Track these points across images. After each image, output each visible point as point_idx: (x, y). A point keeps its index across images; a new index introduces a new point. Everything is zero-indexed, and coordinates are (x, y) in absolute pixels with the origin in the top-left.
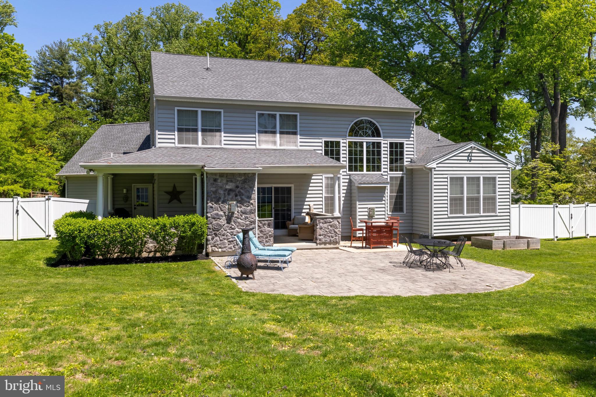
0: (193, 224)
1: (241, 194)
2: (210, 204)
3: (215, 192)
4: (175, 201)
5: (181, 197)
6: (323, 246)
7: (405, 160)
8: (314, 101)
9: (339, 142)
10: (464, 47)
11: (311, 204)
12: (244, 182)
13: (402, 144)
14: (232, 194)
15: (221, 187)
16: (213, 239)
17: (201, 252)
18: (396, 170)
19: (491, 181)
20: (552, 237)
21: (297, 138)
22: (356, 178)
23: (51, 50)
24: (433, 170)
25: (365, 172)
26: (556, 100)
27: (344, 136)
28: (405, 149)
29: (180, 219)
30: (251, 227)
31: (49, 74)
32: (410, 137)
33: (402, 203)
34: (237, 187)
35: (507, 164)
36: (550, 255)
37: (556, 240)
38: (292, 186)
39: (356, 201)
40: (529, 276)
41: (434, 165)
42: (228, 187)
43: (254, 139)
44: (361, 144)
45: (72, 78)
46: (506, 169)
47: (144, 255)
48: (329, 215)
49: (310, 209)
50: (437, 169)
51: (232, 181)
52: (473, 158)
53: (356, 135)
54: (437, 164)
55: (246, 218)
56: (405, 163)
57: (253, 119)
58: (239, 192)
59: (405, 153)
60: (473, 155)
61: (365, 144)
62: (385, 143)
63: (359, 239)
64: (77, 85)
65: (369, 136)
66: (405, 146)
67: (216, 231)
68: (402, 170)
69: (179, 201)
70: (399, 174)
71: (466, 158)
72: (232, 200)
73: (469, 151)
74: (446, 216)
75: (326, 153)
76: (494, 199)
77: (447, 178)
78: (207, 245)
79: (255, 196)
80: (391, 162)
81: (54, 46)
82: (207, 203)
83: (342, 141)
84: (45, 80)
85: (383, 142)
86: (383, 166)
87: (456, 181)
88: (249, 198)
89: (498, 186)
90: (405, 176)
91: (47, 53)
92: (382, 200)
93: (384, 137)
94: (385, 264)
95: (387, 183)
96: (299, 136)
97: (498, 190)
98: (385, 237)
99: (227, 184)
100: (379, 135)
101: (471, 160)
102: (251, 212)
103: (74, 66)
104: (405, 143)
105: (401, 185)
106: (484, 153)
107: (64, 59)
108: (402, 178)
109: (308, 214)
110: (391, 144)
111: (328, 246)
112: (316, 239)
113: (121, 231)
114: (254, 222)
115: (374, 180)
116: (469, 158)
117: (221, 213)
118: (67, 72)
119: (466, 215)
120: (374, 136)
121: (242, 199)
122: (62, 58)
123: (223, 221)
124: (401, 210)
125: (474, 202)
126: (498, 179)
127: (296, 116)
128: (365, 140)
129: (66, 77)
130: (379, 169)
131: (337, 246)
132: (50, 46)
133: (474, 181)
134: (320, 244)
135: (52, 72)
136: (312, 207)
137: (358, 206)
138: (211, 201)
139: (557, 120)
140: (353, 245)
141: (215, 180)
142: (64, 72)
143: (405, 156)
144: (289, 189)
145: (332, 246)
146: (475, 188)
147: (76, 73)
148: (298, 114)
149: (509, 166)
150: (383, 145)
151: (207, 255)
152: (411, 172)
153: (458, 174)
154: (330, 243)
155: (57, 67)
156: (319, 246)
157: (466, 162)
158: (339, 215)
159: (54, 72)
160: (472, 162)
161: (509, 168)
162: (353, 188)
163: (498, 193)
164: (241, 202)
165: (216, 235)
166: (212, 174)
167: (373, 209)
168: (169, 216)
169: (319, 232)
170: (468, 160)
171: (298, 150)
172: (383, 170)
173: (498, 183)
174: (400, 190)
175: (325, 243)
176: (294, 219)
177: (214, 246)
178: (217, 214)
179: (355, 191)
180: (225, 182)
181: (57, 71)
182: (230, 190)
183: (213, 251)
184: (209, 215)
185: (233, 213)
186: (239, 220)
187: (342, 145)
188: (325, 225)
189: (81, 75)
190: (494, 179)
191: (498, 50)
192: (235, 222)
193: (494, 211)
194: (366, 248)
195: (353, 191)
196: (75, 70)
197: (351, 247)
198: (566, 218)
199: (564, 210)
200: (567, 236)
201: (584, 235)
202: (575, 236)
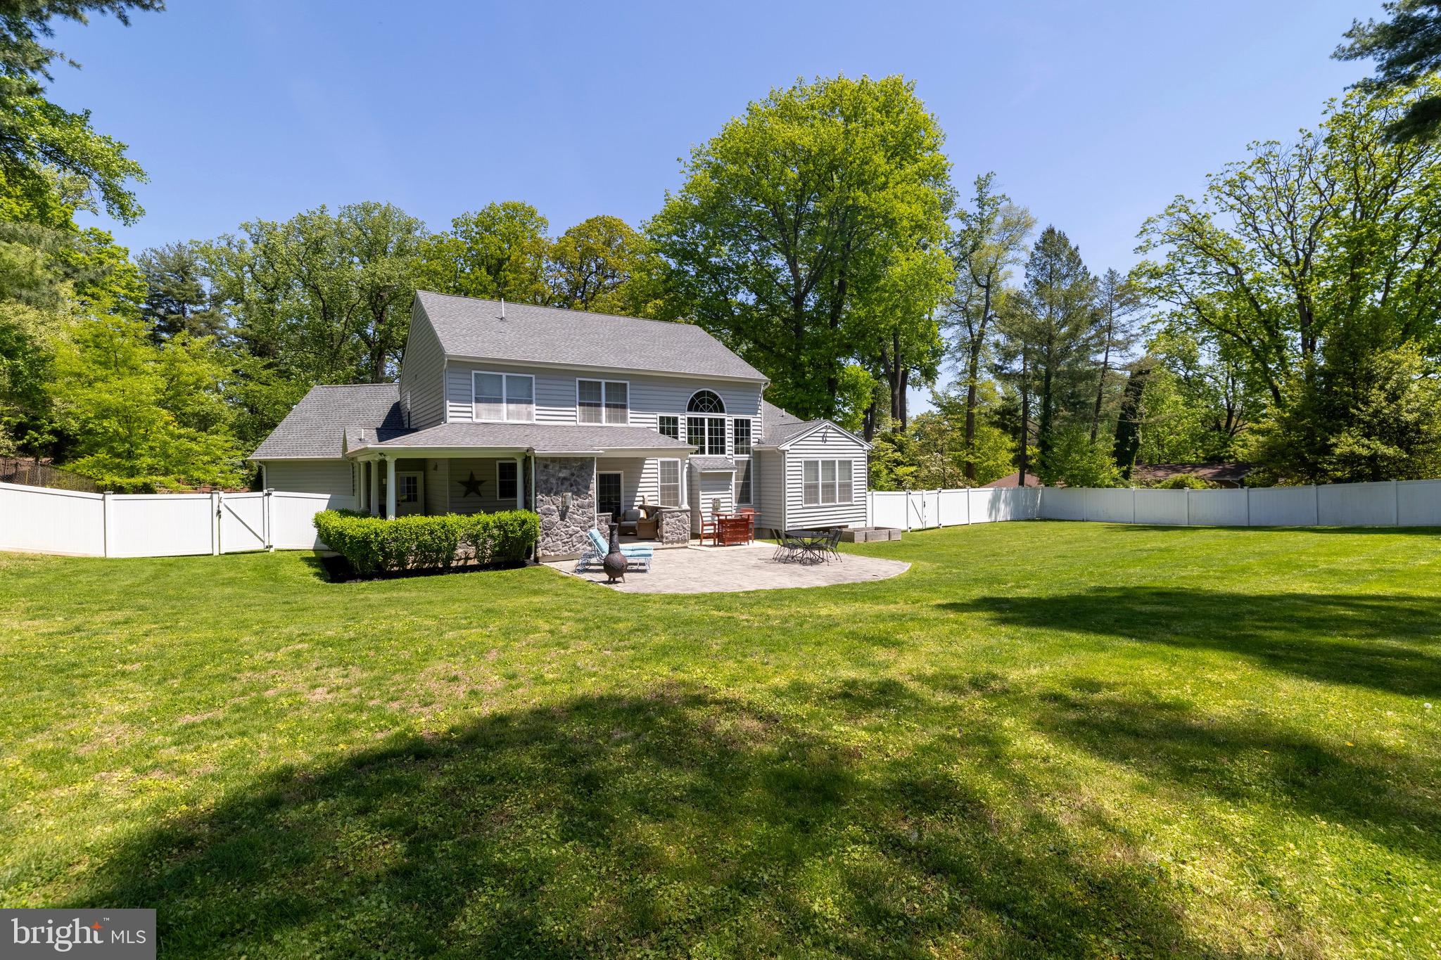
0: (524, 522)
1: (577, 484)
2: (539, 497)
3: (546, 482)
4: (473, 494)
5: (480, 488)
6: (670, 545)
7: (752, 440)
8: (647, 368)
9: (676, 418)
10: (798, 301)
11: (646, 495)
12: (581, 468)
13: (748, 422)
14: (567, 484)
15: (553, 476)
16: (543, 540)
17: (529, 557)
18: (742, 453)
19: (846, 465)
20: (905, 528)
21: (626, 412)
22: (698, 462)
23: (162, 257)
24: (786, 452)
25: (707, 454)
26: (897, 367)
27: (682, 411)
28: (752, 428)
29: (505, 516)
30: (590, 524)
31: (159, 295)
32: (756, 413)
33: (748, 492)
34: (573, 475)
35: (863, 445)
36: (914, 545)
37: (909, 531)
38: (621, 472)
39: (698, 490)
40: (907, 566)
41: (786, 447)
42: (561, 475)
43: (574, 413)
44: (702, 420)
45: (202, 303)
46: (863, 451)
47: (454, 564)
48: (676, 508)
49: (644, 501)
50: (790, 451)
51: (566, 468)
52: (828, 439)
53: (696, 410)
54: (790, 446)
55: (584, 513)
56: (752, 445)
57: (572, 388)
58: (575, 481)
59: (752, 432)
60: (828, 435)
61: (706, 421)
62: (729, 420)
63: (708, 537)
64: (212, 315)
65: (711, 411)
66: (752, 424)
67: (547, 530)
68: (748, 452)
69: (479, 494)
70: (745, 457)
71: (821, 439)
72: (567, 491)
73: (824, 430)
74: (800, 507)
75: (662, 431)
76: (849, 485)
77: (801, 462)
78: (536, 547)
79: (594, 485)
80: (737, 441)
81: (167, 251)
82: (536, 496)
83: (680, 417)
84: (152, 304)
85: (727, 419)
86: (727, 448)
87: (811, 466)
88: (588, 488)
89: (853, 471)
90: (752, 459)
91: (154, 261)
92: (728, 489)
93: (729, 413)
94: (754, 561)
95: (734, 468)
96: (629, 411)
97: (854, 475)
98: (740, 533)
99: (560, 471)
100: (722, 411)
101: (826, 441)
102: (590, 506)
103: (206, 285)
104: (752, 420)
105: (748, 471)
106: (839, 433)
107: (186, 273)
108: (749, 461)
109: (641, 507)
110: (736, 421)
111: (676, 545)
112: (662, 537)
113: (432, 533)
114: (593, 518)
115: (719, 464)
116: (824, 439)
117: (554, 507)
118: (194, 294)
119: (821, 504)
120: (716, 411)
121: (579, 490)
122: (183, 270)
123: (556, 517)
124: (748, 500)
125: (829, 488)
126: (853, 463)
127: (625, 384)
128: (707, 416)
129: (190, 302)
130: (723, 452)
131: (686, 544)
132: (160, 250)
133: (829, 465)
134: (667, 543)
135: (164, 292)
136: (647, 499)
137: (701, 497)
138: (541, 492)
139: (897, 392)
140: (704, 543)
141: (546, 466)
142: (189, 294)
143: (752, 436)
144: (618, 476)
145: (680, 545)
146: (830, 473)
147: (208, 297)
148: (628, 382)
149: (865, 448)
150: (727, 423)
151: (537, 560)
152: (758, 455)
153: (812, 457)
154: (678, 542)
155: (176, 286)
156: (665, 546)
157: (821, 443)
158: (689, 508)
159: (168, 293)
160: (827, 443)
161: (865, 450)
162: (694, 474)
163: (854, 479)
164: (578, 493)
165: (547, 535)
166: (542, 458)
167: (718, 500)
168: (488, 512)
169: (665, 528)
170: (822, 441)
171: (629, 428)
172: (727, 452)
173: (853, 467)
174: (747, 477)
175: (672, 542)
176: (624, 514)
177: (546, 549)
178: (549, 509)
179: (697, 478)
180: (557, 468)
181: (175, 291)
182: (565, 479)
183: (544, 555)
184: (538, 510)
185: (568, 507)
186: (575, 516)
187: (680, 421)
188: (673, 520)
189: (217, 301)
190: (850, 462)
191: (837, 307)
192: (570, 519)
193: (850, 499)
194: (718, 545)
195: (693, 479)
196: (207, 292)
197: (701, 545)
198: (919, 506)
199: (917, 496)
200: (920, 526)
201: (936, 525)
202: (928, 526)
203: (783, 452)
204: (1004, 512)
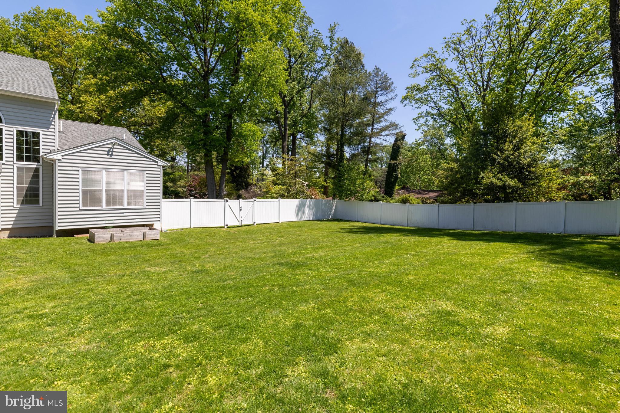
7: (42, 151)
13: (36, 134)
18: (28, 161)
19: (137, 176)
20: (223, 225)
24: (57, 161)
26: (285, 130)
28: (42, 140)
32: (49, 128)
33: (37, 195)
35: (157, 162)
37: (226, 227)
41: (57, 157)
46: (156, 166)
50: (63, 161)
52: (114, 153)
54: (63, 156)
56: (42, 154)
59: (41, 143)
60: (114, 150)
62: (9, 130)
66: (41, 136)
68: (36, 161)
70: (32, 165)
71: (106, 153)
73: (110, 146)
74: (78, 209)
76: (141, 193)
77: (79, 171)
80: (20, 151)
85: (5, 129)
86: (5, 155)
87: (92, 175)
89: (146, 182)
90: (41, 168)
93: (7, 123)
95: (14, 173)
97: (145, 185)
101: (112, 155)
104: (41, 133)
105: (36, 176)
106: (128, 149)
108: (38, 169)
110: (19, 132)
116: (110, 153)
119: (104, 207)
124: (37, 202)
125: (115, 194)
126: (145, 175)
133: (116, 175)
139: (285, 144)
143: (42, 147)
146: (117, 182)
149: (159, 164)
150: (5, 133)
152: (51, 164)
153: (95, 167)
157: (106, 156)
160: (113, 157)
161: (160, 166)
163: (145, 188)
170: (108, 155)
172: (5, 159)
173: (145, 178)
174: (34, 182)
190: (141, 174)
193: (142, 204)
198: (236, 211)
199: (234, 204)
200: (236, 224)
201: (251, 223)
202: (243, 224)
203: (54, 160)
204: (308, 214)
